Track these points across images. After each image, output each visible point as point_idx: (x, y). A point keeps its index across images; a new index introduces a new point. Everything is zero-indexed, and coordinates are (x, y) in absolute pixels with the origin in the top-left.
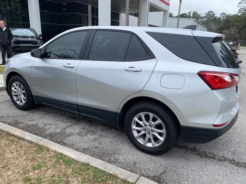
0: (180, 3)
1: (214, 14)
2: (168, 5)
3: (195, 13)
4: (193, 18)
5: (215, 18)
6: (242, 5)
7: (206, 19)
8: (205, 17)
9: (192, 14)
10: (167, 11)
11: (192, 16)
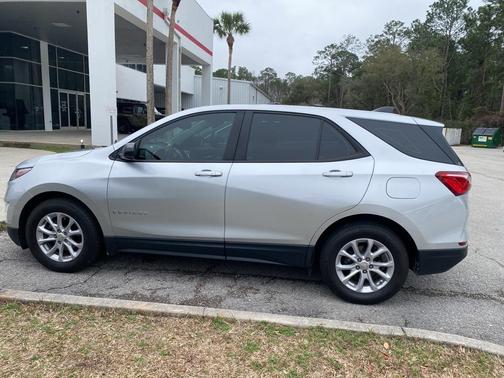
0: (231, 52)
1: (276, 74)
2: (211, 54)
3: (242, 70)
4: (239, 78)
5: (278, 81)
6: (320, 61)
7: (262, 82)
8: (261, 78)
9: (237, 70)
10: (209, 65)
11: (237, 75)
